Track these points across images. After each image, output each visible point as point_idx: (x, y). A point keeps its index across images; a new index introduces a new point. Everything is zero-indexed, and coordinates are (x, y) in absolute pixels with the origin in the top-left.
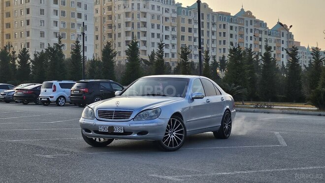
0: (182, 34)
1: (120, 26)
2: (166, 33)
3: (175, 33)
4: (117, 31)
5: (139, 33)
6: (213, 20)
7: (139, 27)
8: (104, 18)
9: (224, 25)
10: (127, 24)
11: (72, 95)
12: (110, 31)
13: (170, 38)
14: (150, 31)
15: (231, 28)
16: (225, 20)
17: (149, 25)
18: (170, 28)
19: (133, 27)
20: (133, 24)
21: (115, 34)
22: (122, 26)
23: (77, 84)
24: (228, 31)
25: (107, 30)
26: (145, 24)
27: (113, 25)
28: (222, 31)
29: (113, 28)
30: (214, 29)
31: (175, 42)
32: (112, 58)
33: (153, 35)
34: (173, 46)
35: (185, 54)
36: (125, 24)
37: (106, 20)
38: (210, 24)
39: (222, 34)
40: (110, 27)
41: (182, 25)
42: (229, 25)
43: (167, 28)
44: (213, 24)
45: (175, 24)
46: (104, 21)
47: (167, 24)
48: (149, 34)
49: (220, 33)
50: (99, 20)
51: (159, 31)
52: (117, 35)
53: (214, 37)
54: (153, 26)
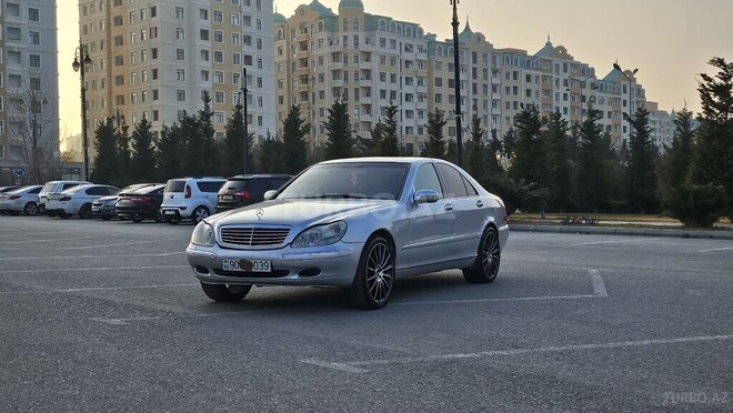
0: (436, 90)
1: (322, 78)
2: (407, 89)
3: (423, 90)
4: (317, 87)
5: (357, 90)
6: (494, 63)
7: (357, 79)
8: (294, 64)
9: (515, 73)
10: (336, 73)
11: (220, 204)
12: (304, 88)
13: (415, 99)
14: (376, 85)
15: (528, 78)
16: (516, 64)
17: (375, 75)
18: (415, 80)
19: (346, 79)
20: (346, 74)
21: (314, 94)
22: (326, 78)
23: (228, 184)
24: (522, 85)
25: (298, 86)
26: (368, 74)
27: (310, 77)
28: (511, 83)
29: (311, 83)
30: (496, 81)
31: (424, 105)
32: (302, 135)
33: (383, 93)
34: (421, 113)
35: (436, 125)
36: (331, 74)
37: (298, 67)
38: (489, 72)
39: (512, 90)
40: (305, 79)
41: (436, 74)
42: (523, 73)
43: (409, 80)
44: (495, 72)
45: (423, 72)
46: (294, 70)
47: (409, 72)
48: (376, 93)
49: (508, 89)
50: (283, 68)
51: (394, 87)
52: (317, 95)
53: (496, 96)
54: (382, 77)
